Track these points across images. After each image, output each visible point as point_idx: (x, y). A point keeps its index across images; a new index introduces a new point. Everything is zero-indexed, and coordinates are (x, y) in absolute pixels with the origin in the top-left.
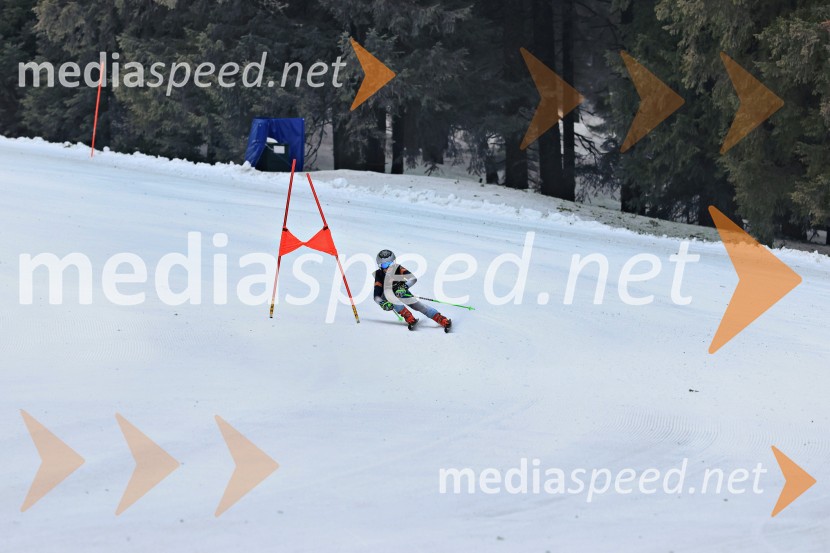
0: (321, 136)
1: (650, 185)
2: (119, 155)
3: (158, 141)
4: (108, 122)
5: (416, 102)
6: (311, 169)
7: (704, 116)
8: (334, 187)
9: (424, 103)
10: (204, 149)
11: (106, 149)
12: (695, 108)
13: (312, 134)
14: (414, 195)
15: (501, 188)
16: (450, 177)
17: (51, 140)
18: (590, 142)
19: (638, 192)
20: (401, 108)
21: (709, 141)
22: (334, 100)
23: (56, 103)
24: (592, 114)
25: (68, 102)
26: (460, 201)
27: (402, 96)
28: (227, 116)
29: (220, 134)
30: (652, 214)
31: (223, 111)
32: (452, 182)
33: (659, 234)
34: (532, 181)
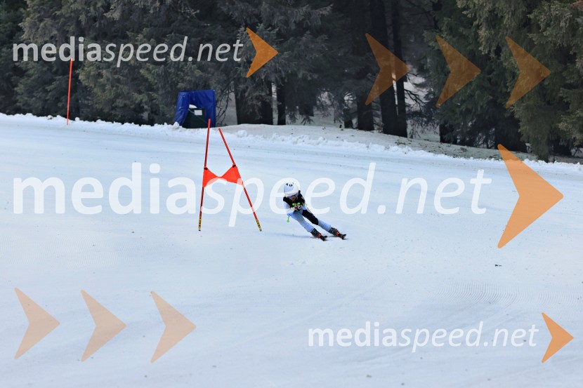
0: (227, 101)
1: (459, 124)
2: (87, 122)
3: (113, 112)
4: (77, 101)
5: (294, 74)
6: (221, 125)
7: (495, 73)
8: (238, 136)
9: (300, 76)
10: (145, 115)
11: (77, 119)
12: (487, 68)
13: (221, 101)
14: (295, 139)
15: (355, 130)
16: (319, 125)
17: (38, 115)
18: (415, 95)
19: (452, 129)
20: (282, 79)
21: (499, 90)
22: (235, 76)
23: (40, 89)
24: (416, 76)
25: (48, 88)
26: (327, 142)
27: (285, 71)
28: (161, 92)
29: (157, 105)
30: (462, 143)
31: (158, 89)
32: (320, 128)
33: (468, 157)
34: (377, 124)
